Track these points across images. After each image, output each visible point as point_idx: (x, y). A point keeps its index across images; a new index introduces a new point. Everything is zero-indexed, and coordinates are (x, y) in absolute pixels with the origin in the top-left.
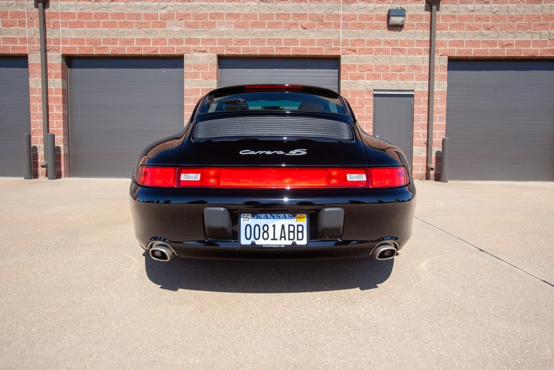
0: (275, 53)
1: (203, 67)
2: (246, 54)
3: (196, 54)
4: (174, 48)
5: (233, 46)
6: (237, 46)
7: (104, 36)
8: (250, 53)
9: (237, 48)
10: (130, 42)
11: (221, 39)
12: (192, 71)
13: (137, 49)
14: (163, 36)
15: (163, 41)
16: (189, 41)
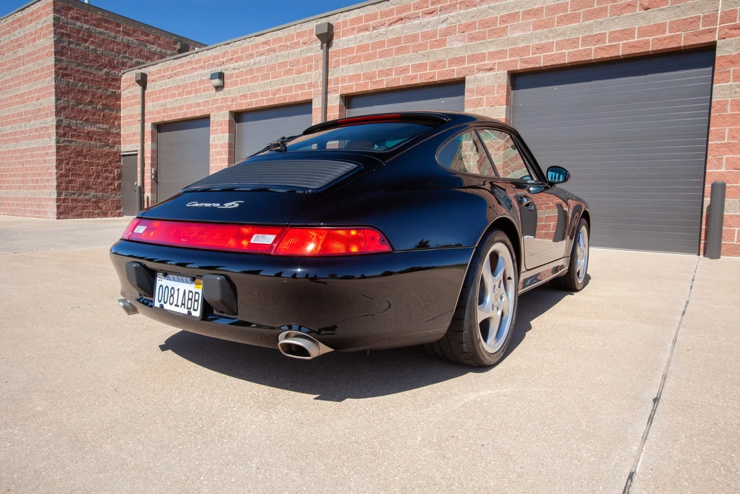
0: (593, 57)
1: (489, 91)
2: (549, 64)
3: (481, 75)
4: (453, 71)
5: (531, 56)
6: (535, 56)
7: (380, 68)
8: (554, 63)
9: (536, 58)
10: (405, 70)
11: (514, 49)
12: (475, 97)
13: (412, 77)
14: (441, 57)
15: (441, 64)
16: (473, 58)
